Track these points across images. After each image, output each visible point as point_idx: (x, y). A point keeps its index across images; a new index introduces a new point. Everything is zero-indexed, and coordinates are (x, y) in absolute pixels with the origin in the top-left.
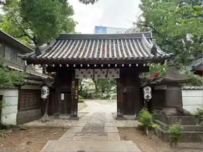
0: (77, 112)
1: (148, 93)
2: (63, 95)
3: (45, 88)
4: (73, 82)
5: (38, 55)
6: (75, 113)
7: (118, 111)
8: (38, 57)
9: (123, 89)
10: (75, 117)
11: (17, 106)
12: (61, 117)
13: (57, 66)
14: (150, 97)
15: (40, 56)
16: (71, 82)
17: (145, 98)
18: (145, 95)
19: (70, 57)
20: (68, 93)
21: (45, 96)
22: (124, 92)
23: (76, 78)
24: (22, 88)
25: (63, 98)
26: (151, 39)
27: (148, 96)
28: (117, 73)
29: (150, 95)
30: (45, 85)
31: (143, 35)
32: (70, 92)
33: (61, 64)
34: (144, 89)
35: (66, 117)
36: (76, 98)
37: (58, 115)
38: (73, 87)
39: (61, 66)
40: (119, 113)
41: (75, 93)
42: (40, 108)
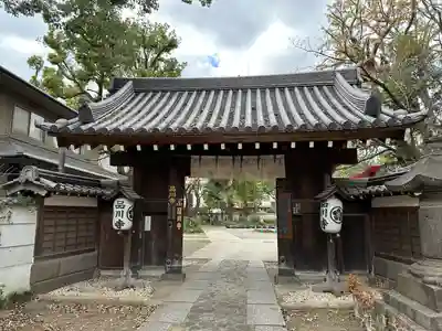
0: (181, 262)
2: (148, 219)
4: (173, 189)
5: (84, 123)
6: (176, 265)
7: (280, 261)
9: (293, 205)
10: (177, 274)
11: (32, 248)
12: (141, 273)
15: (90, 125)
16: (168, 188)
20: (161, 215)
22: (296, 212)
24: (47, 202)
25: (148, 227)
26: (358, 84)
31: (339, 75)
32: (166, 214)
33: (139, 143)
35: (153, 273)
36: (179, 226)
37: (137, 268)
38: (172, 200)
39: (139, 148)
40: (283, 266)
41: (177, 215)
42: (93, 250)
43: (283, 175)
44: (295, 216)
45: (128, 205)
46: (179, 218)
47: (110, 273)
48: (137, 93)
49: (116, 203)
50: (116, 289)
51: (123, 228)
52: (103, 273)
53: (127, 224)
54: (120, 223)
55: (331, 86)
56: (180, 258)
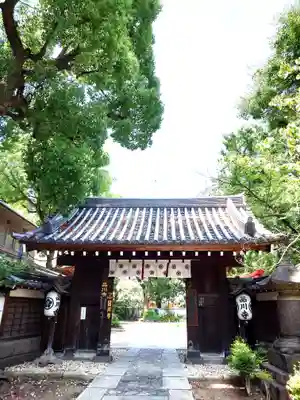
0: (109, 346)
1: (244, 308)
2: (84, 310)
3: (53, 296)
4: (105, 285)
5: (48, 234)
6: (105, 349)
7: (189, 345)
8: (46, 238)
9: (198, 299)
10: (106, 356)
12: (77, 355)
13: (79, 253)
14: (250, 316)
15: (51, 236)
16: (101, 284)
17: (241, 317)
18: (240, 312)
19: (102, 238)
20: (96, 309)
21: (51, 312)
22: (201, 304)
23: (110, 276)
24: (13, 294)
25: (83, 316)
26: (244, 207)
27: (245, 314)
28: (187, 267)
29: (248, 311)
30: (53, 289)
32: (99, 305)
33: (85, 250)
34: (238, 300)
35: (86, 356)
36: (109, 315)
37: (73, 351)
38: (104, 294)
39: (85, 254)
40: (192, 349)
41: (107, 307)
42: (38, 336)
43: (189, 276)
44: (200, 308)
46: (109, 309)
55: (224, 208)
56: (108, 343)
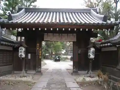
2: (29, 55)
4: (38, 45)
5: (9, 21)
6: (39, 70)
7: (74, 68)
10: (40, 73)
12: (28, 72)
15: (12, 21)
16: (36, 44)
20: (35, 54)
22: (79, 53)
31: (92, 10)
36: (40, 57)
38: (38, 48)
39: (28, 29)
40: (75, 70)
41: (39, 54)
42: (12, 65)
43: (75, 41)
44: (79, 54)
45: (24, 49)
46: (40, 55)
47: (17, 72)
48: (26, 12)
49: (20, 48)
50: (21, 77)
51: (22, 57)
52: (15, 72)
53: (24, 56)
54: (21, 55)
55: (89, 13)
56: (40, 68)
